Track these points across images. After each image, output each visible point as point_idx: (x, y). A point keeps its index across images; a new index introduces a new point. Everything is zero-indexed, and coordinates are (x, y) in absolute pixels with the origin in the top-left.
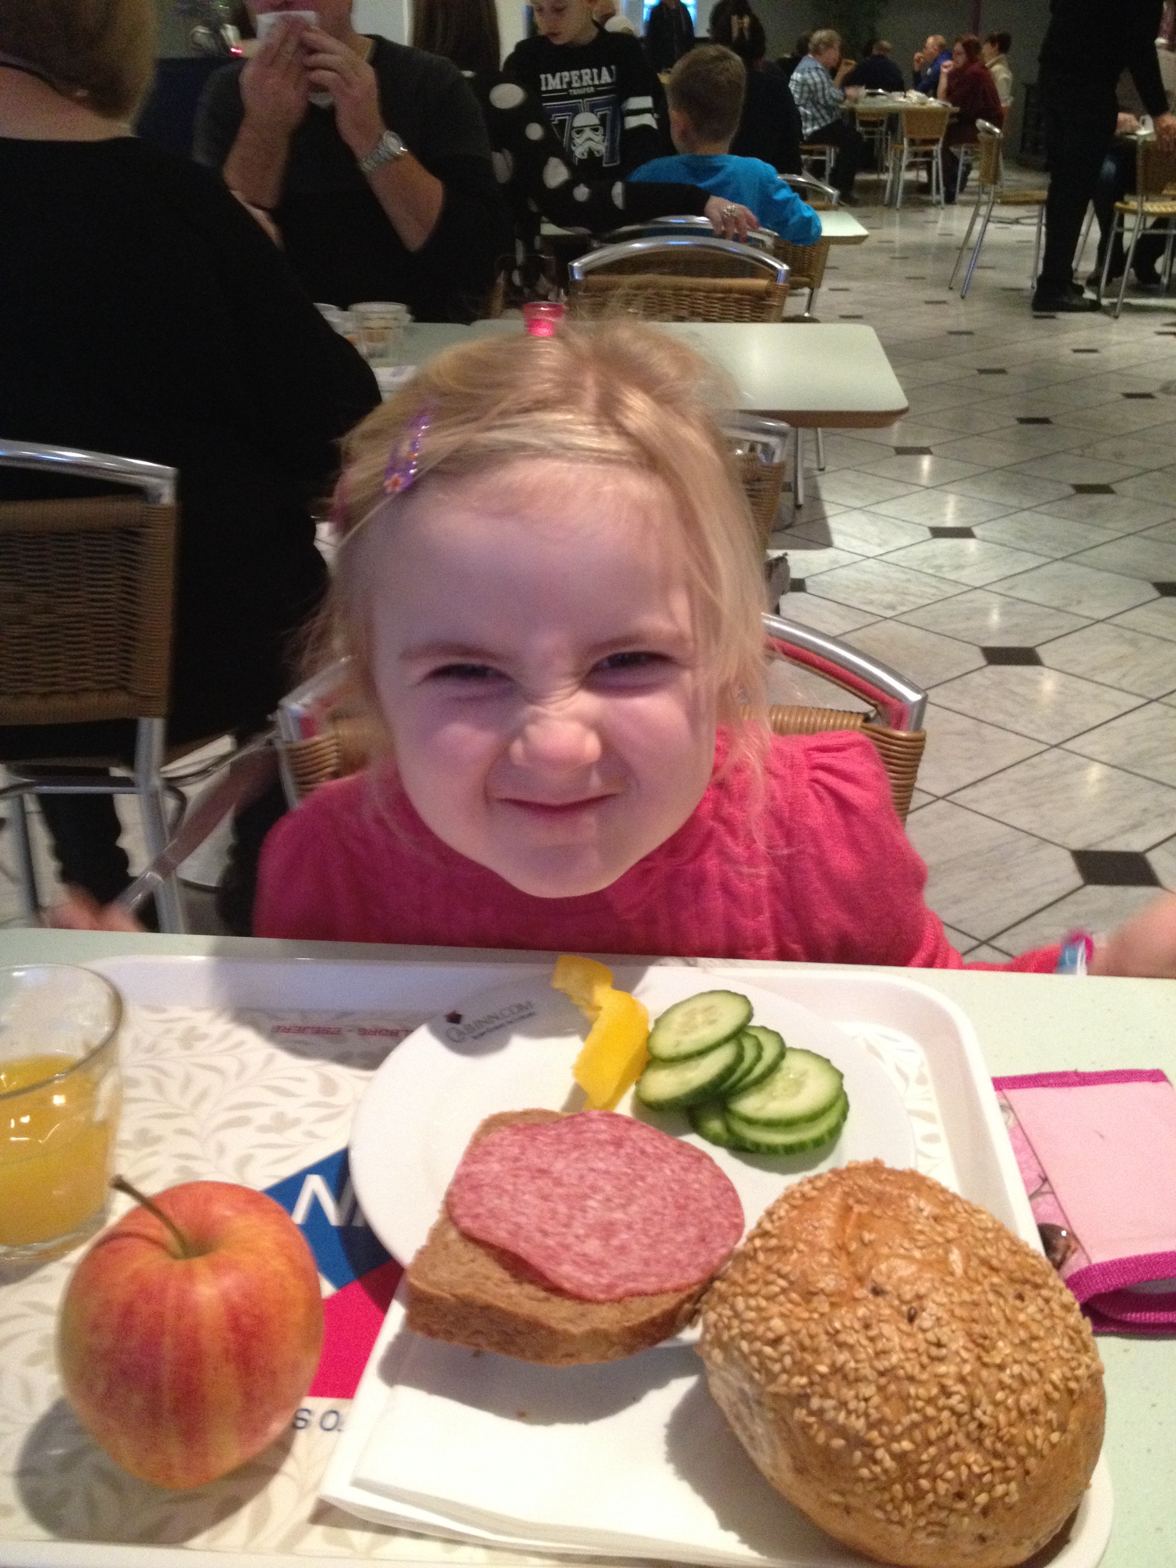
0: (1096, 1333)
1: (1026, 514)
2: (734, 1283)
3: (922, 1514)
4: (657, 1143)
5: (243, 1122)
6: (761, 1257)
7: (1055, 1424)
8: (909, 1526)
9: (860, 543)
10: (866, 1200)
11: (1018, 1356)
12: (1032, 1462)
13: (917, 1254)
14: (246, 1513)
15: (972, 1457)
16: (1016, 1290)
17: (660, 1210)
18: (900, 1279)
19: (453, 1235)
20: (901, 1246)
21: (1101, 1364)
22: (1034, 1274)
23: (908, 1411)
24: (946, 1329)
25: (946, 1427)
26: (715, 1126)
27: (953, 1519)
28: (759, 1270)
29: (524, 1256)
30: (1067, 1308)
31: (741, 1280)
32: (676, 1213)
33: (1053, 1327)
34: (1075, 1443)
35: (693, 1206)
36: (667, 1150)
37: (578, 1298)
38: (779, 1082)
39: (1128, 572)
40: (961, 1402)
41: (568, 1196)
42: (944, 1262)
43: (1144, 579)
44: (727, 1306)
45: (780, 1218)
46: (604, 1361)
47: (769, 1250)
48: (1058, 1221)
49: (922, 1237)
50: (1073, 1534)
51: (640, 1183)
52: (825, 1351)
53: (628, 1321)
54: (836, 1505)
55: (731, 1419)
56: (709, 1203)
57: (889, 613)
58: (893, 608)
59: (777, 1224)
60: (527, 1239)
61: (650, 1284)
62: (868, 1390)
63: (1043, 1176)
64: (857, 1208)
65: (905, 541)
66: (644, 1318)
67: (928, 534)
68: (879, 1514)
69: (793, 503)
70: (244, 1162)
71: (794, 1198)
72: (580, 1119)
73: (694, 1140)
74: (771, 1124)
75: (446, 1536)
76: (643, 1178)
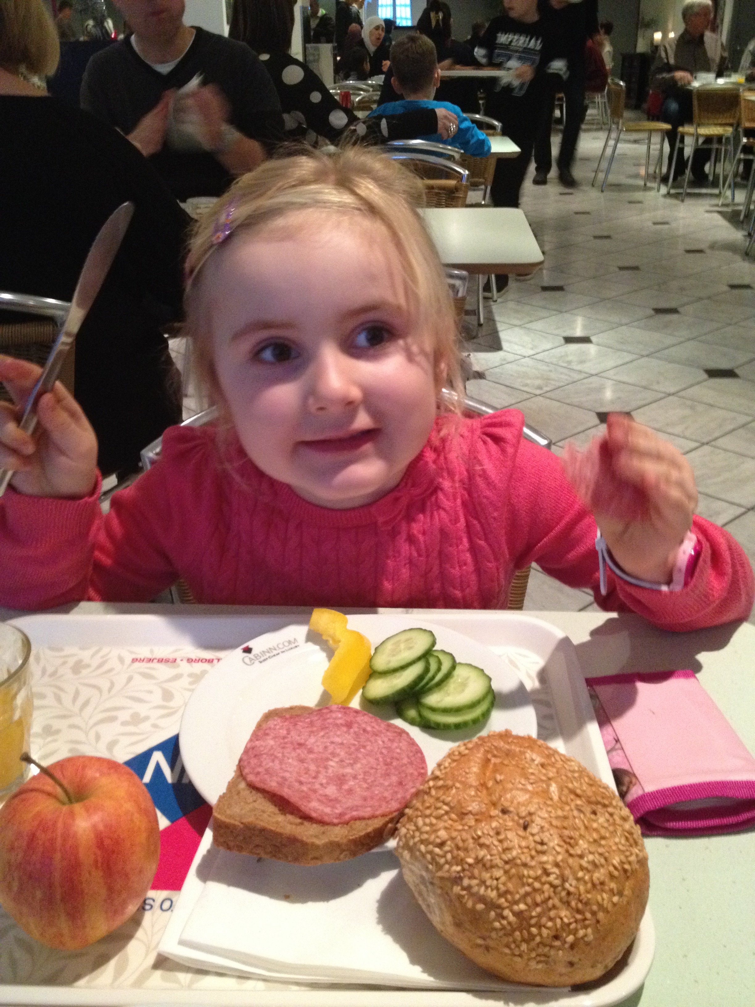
0: (644, 835)
1: (624, 327)
2: (417, 809)
3: (534, 949)
4: (374, 724)
5: (113, 719)
6: (433, 792)
7: (615, 891)
8: (526, 957)
9: (521, 348)
10: (498, 754)
11: (592, 849)
12: (601, 915)
13: (530, 788)
14: (112, 964)
15: (564, 913)
16: (592, 809)
17: (375, 766)
18: (519, 803)
19: (243, 785)
20: (520, 783)
21: (647, 854)
22: (603, 798)
23: (523, 885)
24: (547, 834)
25: (546, 895)
26: (412, 713)
27: (552, 952)
28: (432, 800)
29: (286, 797)
30: (624, 819)
31: (421, 808)
32: (385, 768)
33: (615, 831)
34: (628, 903)
35: (395, 764)
36: (380, 729)
37: (321, 822)
38: (452, 685)
39: (689, 363)
40: (556, 879)
41: (317, 759)
42: (546, 792)
43: (698, 367)
44: (412, 824)
45: (445, 768)
46: (337, 862)
47: (438, 788)
48: (625, 767)
49: (533, 777)
50: (630, 960)
51: (362, 750)
52: (472, 850)
53: (352, 836)
54: (480, 946)
55: (416, 895)
56: (405, 761)
57: (538, 392)
58: (540, 388)
59: (443, 772)
60: (289, 787)
61: (367, 812)
62: (498, 873)
63: (616, 738)
64: (493, 760)
65: (549, 346)
66: (362, 833)
67: (563, 341)
68: (507, 951)
69: (477, 323)
70: (111, 745)
71: (454, 755)
72: (325, 711)
73: (399, 722)
74: (446, 711)
75: (238, 974)
76: (364, 747)
